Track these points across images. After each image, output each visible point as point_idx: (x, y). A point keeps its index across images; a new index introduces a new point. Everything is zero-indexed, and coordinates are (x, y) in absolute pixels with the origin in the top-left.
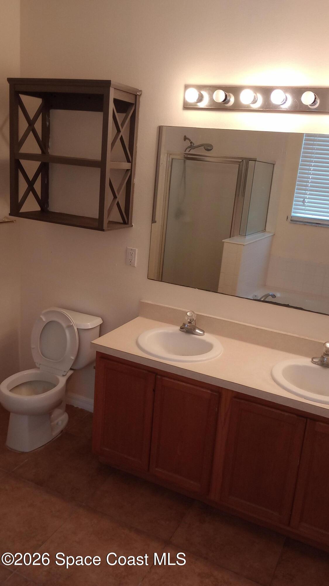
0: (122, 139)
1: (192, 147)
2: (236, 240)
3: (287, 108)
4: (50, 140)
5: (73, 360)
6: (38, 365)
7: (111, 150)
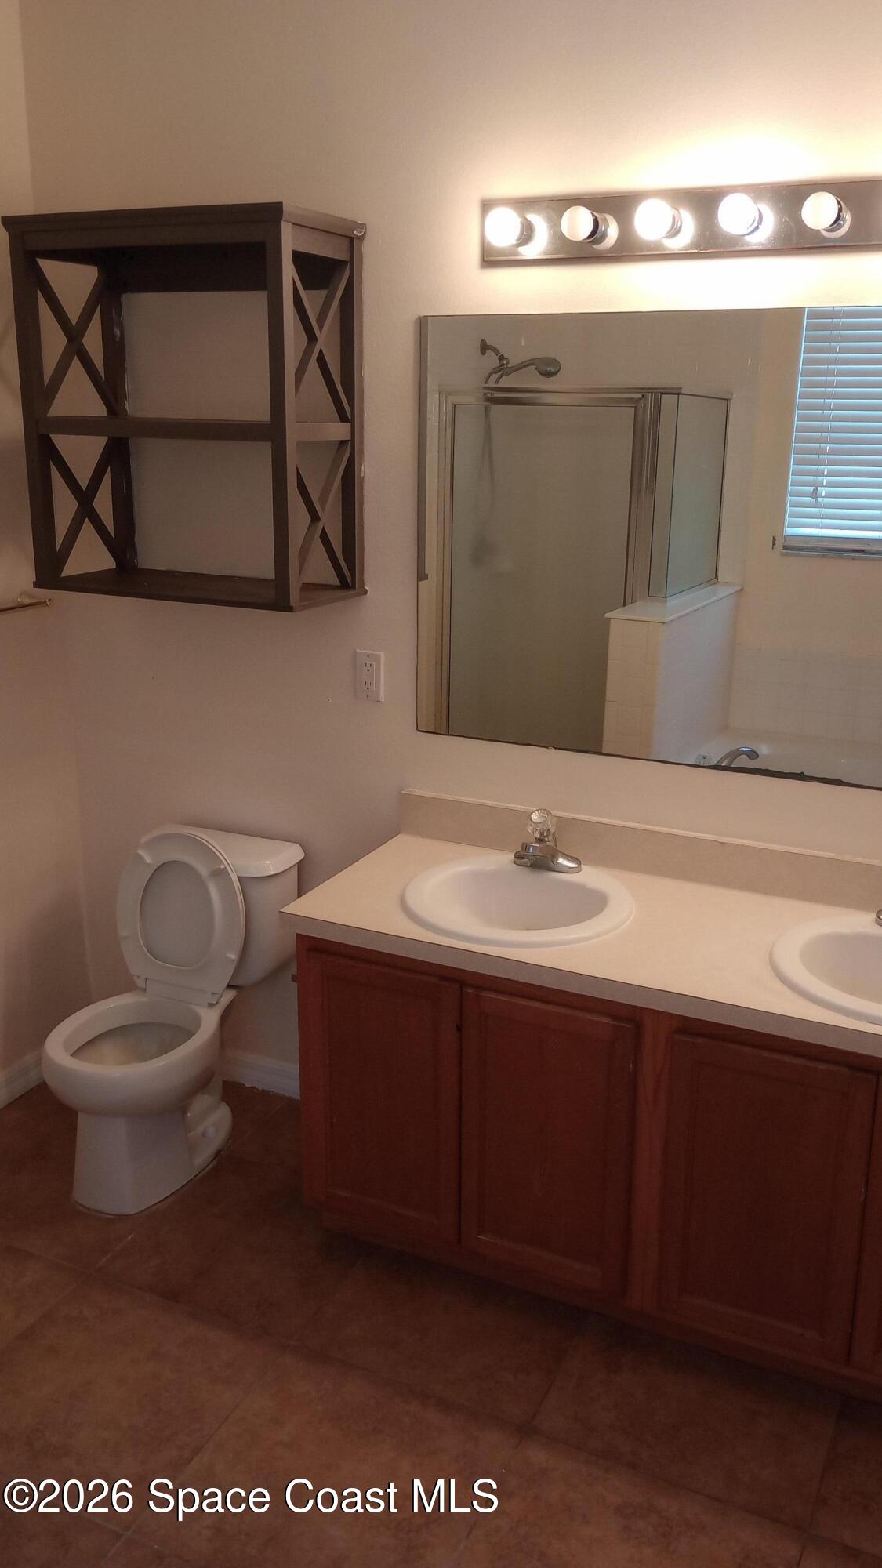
0: (321, 361)
1: (503, 369)
2: (643, 610)
3: (764, 242)
4: (128, 377)
5: (233, 961)
6: (140, 983)
7: (296, 394)
